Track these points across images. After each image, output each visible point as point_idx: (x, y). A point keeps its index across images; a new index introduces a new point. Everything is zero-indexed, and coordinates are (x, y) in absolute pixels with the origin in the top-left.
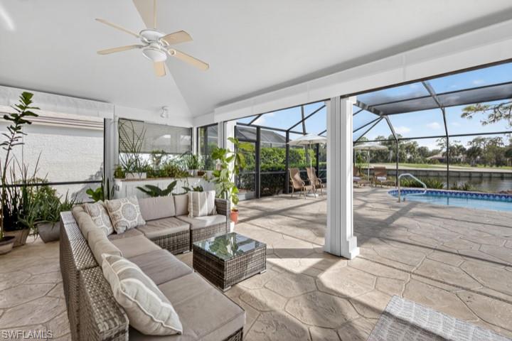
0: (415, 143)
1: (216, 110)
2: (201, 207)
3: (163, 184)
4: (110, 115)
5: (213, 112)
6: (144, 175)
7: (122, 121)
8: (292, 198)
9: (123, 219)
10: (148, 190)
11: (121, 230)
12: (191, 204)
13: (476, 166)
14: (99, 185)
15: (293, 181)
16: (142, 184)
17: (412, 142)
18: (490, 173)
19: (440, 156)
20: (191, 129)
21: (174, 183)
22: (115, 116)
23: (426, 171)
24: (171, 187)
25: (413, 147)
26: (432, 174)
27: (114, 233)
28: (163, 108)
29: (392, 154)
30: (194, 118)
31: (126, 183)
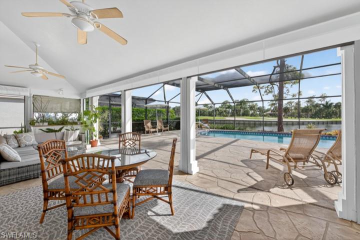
0: (256, 104)
1: (87, 91)
2: (70, 137)
3: (57, 128)
4: (27, 94)
5: (86, 92)
6: (46, 124)
7: (35, 97)
8: (145, 136)
9: (24, 141)
10: (47, 131)
11: (22, 145)
12: (65, 136)
13: (287, 118)
14: (20, 129)
15: (145, 126)
16: (44, 128)
17: (255, 103)
18: (287, 122)
19: (270, 112)
20: (80, 100)
21: (63, 128)
22: (30, 94)
23: (254, 121)
24: (61, 129)
25: (254, 107)
26: (257, 123)
27: (19, 147)
28: (60, 90)
29: (242, 111)
30: (81, 94)
31: (35, 128)
